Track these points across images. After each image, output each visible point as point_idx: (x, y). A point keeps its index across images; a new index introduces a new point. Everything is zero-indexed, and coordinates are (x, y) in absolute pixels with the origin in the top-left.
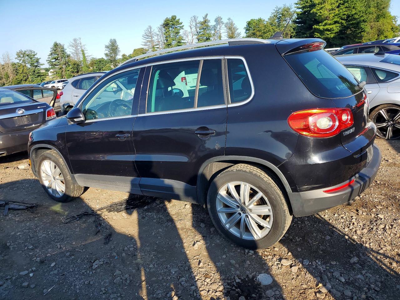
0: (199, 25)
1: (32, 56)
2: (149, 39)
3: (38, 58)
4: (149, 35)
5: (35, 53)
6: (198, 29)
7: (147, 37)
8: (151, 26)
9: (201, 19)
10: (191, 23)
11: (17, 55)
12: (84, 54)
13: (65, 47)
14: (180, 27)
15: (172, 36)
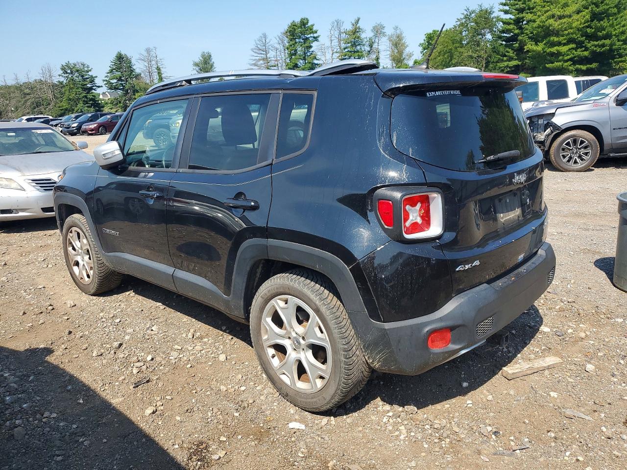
0: (343, 35)
1: (84, 73)
2: (262, 55)
3: (94, 76)
4: (262, 48)
5: (90, 69)
6: (342, 43)
7: (258, 52)
8: (267, 34)
9: (349, 27)
10: (332, 32)
11: (62, 69)
12: (159, 73)
13: (133, 61)
14: (314, 37)
15: (300, 50)
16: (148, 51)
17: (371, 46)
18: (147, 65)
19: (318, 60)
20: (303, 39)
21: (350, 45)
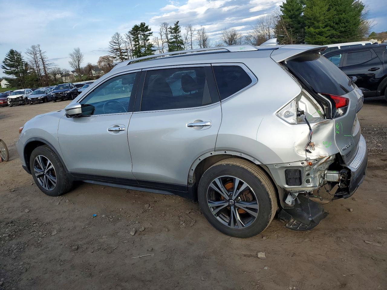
2: (117, 46)
4: (116, 42)
7: (114, 44)
8: (119, 33)
9: (172, 26)
10: (161, 30)
12: (43, 62)
15: (140, 43)
16: (33, 47)
18: (33, 57)
19: (153, 47)
20: (142, 35)
21: (172, 37)
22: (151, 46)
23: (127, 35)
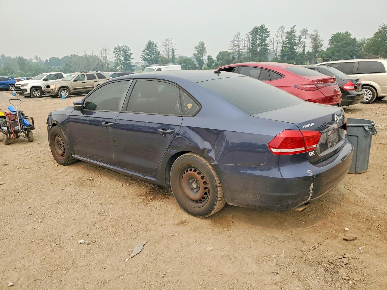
0: (285, 35)
1: (127, 51)
2: (236, 44)
3: (132, 53)
4: (237, 40)
5: (130, 49)
6: (284, 38)
7: (234, 42)
8: (240, 33)
9: (288, 30)
10: (278, 32)
11: (114, 49)
12: (173, 53)
13: (158, 45)
14: (268, 35)
15: (258, 42)
16: (167, 40)
17: (299, 40)
19: (269, 47)
20: (261, 36)
21: (288, 40)
22: (266, 45)
23: (247, 34)
